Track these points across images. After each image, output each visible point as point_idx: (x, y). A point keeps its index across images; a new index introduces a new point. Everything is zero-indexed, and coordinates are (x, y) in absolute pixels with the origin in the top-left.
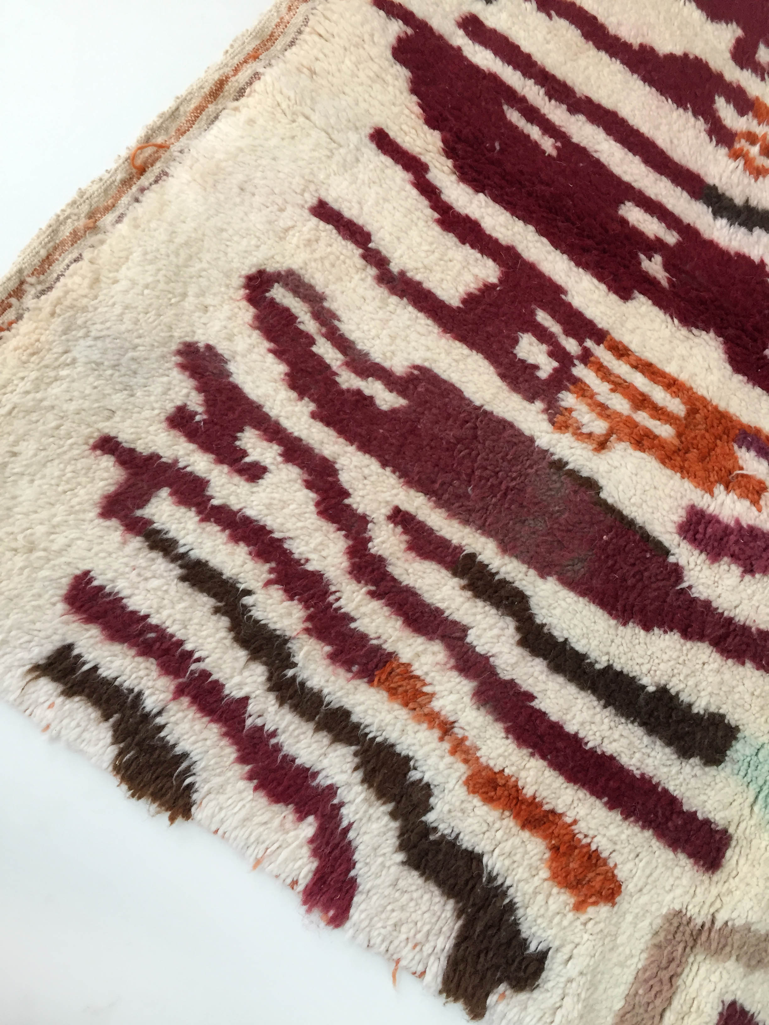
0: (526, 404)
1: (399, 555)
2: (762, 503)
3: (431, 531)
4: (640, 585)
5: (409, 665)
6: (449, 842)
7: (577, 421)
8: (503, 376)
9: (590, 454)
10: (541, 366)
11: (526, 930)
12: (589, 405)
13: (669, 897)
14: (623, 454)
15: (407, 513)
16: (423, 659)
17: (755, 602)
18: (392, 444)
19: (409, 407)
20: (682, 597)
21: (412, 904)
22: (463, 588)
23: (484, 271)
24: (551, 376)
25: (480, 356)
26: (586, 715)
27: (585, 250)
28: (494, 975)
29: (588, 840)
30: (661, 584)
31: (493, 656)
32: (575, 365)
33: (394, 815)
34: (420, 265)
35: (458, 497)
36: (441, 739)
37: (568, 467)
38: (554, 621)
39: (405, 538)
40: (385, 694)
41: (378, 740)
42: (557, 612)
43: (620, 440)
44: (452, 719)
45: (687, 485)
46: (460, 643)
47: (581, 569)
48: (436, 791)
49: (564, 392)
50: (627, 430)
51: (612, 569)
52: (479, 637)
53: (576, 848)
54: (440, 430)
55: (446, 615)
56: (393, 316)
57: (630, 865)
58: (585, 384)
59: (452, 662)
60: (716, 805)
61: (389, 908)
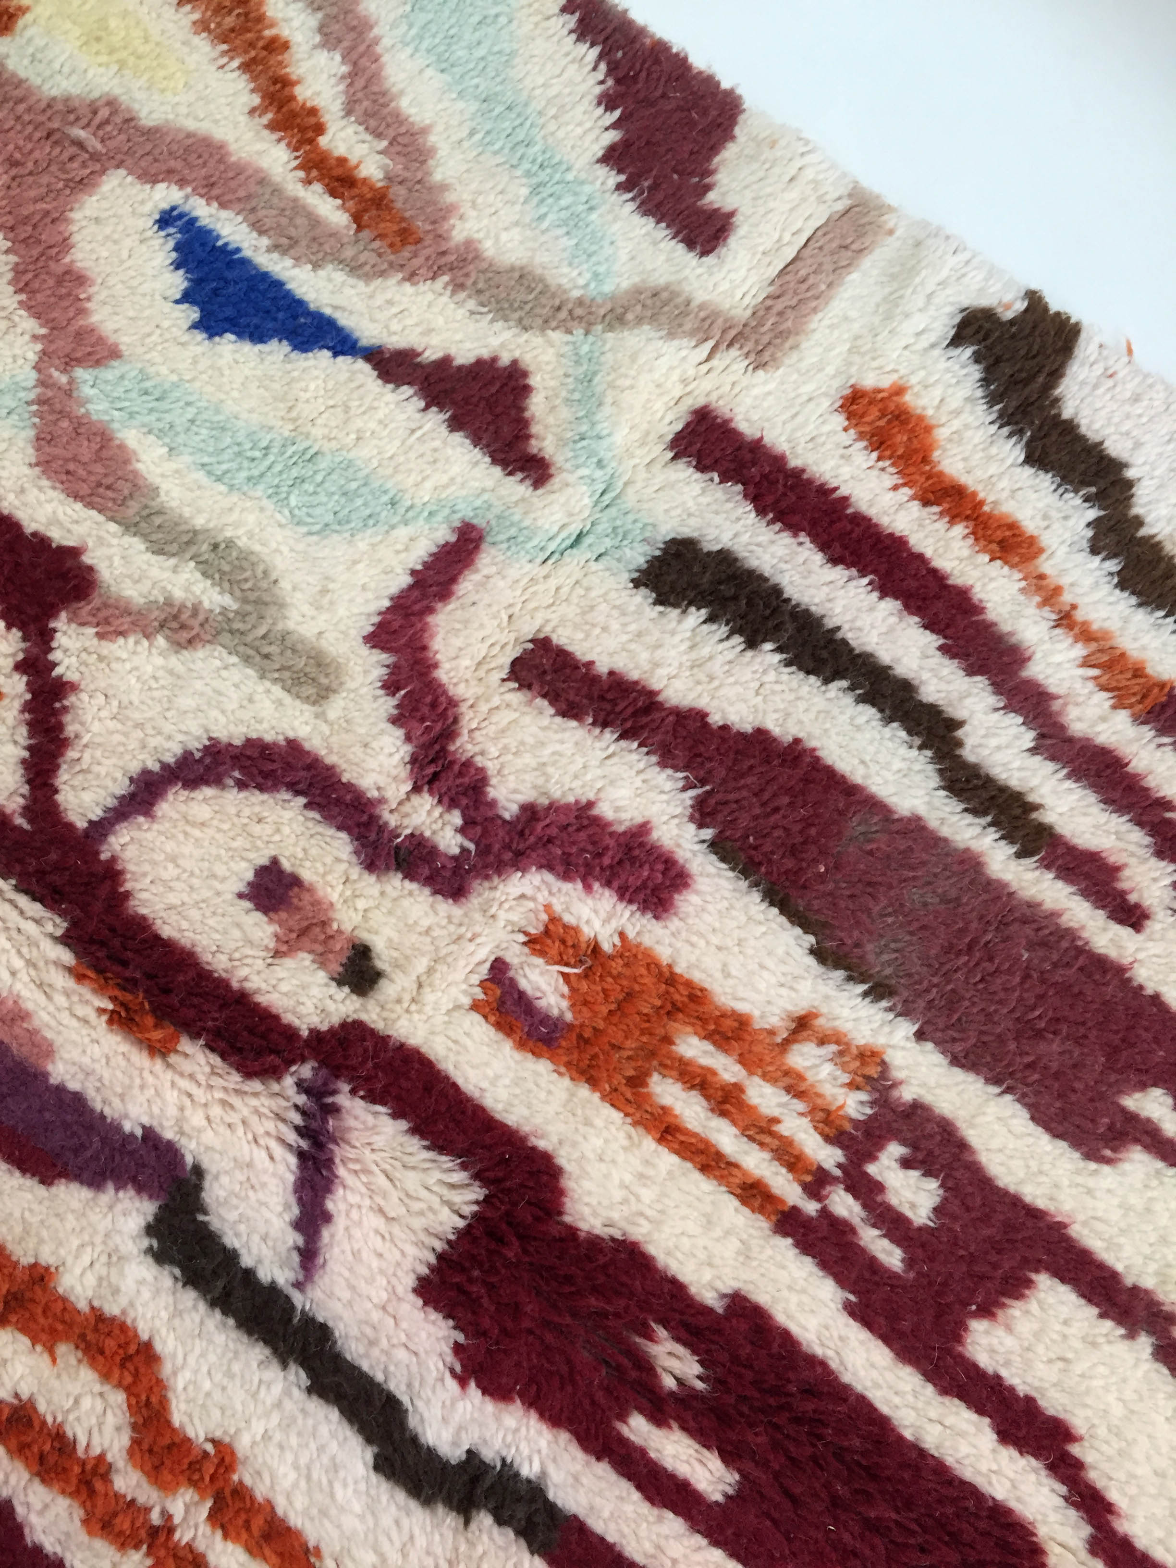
0: (928, 1098)
1: (1132, 861)
2: (544, 917)
3: (1085, 893)
4: (766, 796)
5: (1114, 707)
6: (1071, 482)
7: (844, 1067)
8: (963, 1146)
9: (824, 1010)
10: (895, 1165)
11: (975, 372)
12: (819, 1095)
13: (771, 386)
14: (769, 1008)
15: (1121, 922)
16: (1098, 712)
17: (580, 761)
18: (1146, 1029)
19: (1120, 1092)
20: (702, 773)
21: (1116, 420)
22: (1036, 807)
23: (995, 1341)
24: (881, 1147)
25: (1001, 1184)
26: (865, 621)
27: (809, 1392)
28: (1020, 330)
29: (881, 464)
30: (732, 796)
31: (997, 710)
32: (839, 1166)
33: (1139, 522)
34: (1107, 1348)
35: (1044, 944)
36: (1074, 607)
37: (863, 987)
38: (903, 751)
39: (1123, 885)
40: (1149, 671)
41: (1162, 613)
42: (897, 765)
43: (772, 1033)
44: (1058, 631)
45: (664, 954)
46: (1045, 730)
47: (855, 826)
48: (1085, 544)
49: (862, 1118)
50: (757, 1048)
51: (808, 823)
52: (1017, 737)
53: (900, 457)
54: (1070, 1052)
55: (1065, 771)
56: (1147, 1251)
57: (826, 428)
58: (821, 1134)
59: (1056, 705)
60: (686, 489)
61: (1144, 420)
